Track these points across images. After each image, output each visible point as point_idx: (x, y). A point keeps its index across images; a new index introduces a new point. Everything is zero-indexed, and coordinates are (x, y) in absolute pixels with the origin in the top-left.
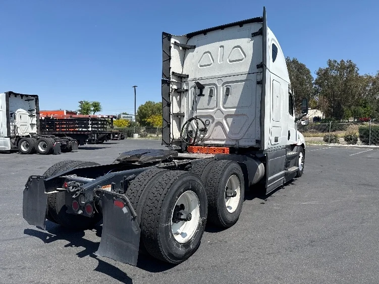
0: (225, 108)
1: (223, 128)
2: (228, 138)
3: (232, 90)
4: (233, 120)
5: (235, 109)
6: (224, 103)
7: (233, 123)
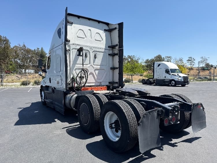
0: (94, 65)
1: (94, 76)
2: (96, 82)
3: (97, 56)
4: (99, 72)
5: (99, 66)
6: (94, 62)
7: (99, 73)
